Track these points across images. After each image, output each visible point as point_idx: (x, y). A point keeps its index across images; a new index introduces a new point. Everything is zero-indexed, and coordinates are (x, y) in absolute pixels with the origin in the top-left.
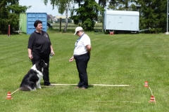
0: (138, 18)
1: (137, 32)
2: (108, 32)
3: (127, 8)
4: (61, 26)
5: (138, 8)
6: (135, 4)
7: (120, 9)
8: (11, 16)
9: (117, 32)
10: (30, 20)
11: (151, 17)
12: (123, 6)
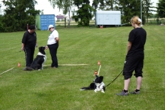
0: (120, 15)
1: (120, 26)
2: (99, 26)
3: (112, 9)
4: (65, 23)
5: (120, 8)
6: (117, 5)
7: (108, 10)
8: (29, 17)
9: (105, 26)
10: (43, 20)
11: (130, 15)
12: (110, 7)
